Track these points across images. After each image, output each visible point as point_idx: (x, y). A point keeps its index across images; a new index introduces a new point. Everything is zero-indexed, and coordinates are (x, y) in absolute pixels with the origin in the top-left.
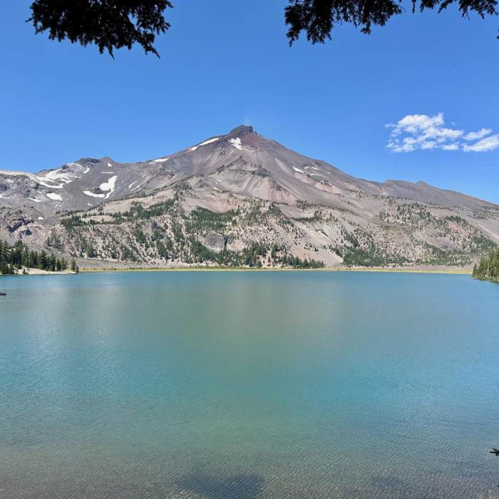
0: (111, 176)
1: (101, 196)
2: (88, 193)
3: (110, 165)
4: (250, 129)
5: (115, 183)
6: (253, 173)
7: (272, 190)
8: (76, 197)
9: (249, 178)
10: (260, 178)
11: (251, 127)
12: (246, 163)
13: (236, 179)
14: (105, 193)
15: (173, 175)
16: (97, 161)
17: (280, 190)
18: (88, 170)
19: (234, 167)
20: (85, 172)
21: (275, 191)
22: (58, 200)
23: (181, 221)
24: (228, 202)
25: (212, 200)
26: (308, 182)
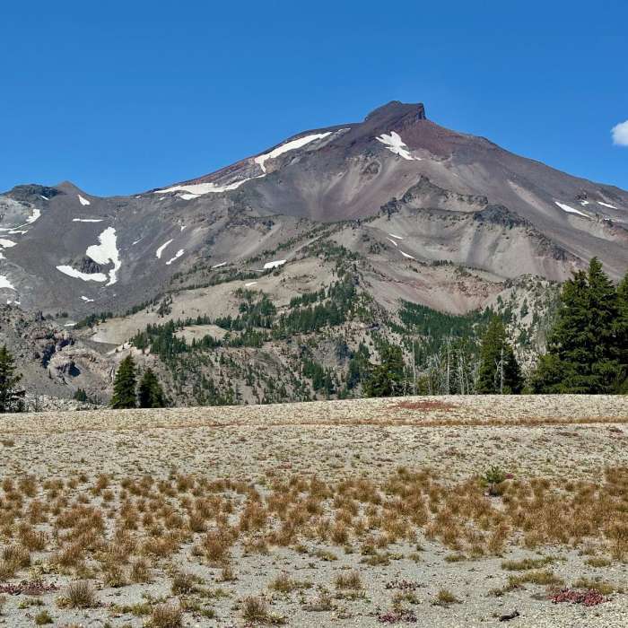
0: (101, 228)
1: (99, 277)
2: (67, 270)
3: (84, 202)
4: (420, 111)
5: (118, 246)
6: (478, 216)
7: (542, 258)
8: (46, 279)
9: (471, 230)
10: (499, 228)
11: (421, 106)
12: (443, 193)
13: (433, 231)
14: (105, 269)
15: (271, 224)
16: (54, 192)
17: (564, 259)
18: (37, 213)
19: (416, 203)
20: (32, 219)
21: (551, 260)
22: (8, 289)
23: (395, 339)
24: (463, 288)
25: (421, 284)
26: (611, 238)
